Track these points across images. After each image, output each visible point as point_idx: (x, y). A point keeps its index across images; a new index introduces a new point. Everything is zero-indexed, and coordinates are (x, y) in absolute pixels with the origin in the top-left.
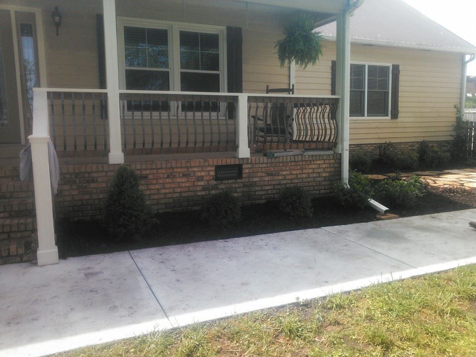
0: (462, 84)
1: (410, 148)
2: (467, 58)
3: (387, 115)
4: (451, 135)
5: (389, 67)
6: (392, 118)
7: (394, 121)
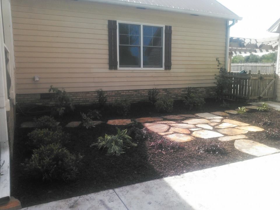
0: (226, 43)
1: (183, 93)
2: (230, 22)
3: (162, 67)
4: (214, 83)
5: (162, 27)
6: (166, 69)
7: (168, 71)
